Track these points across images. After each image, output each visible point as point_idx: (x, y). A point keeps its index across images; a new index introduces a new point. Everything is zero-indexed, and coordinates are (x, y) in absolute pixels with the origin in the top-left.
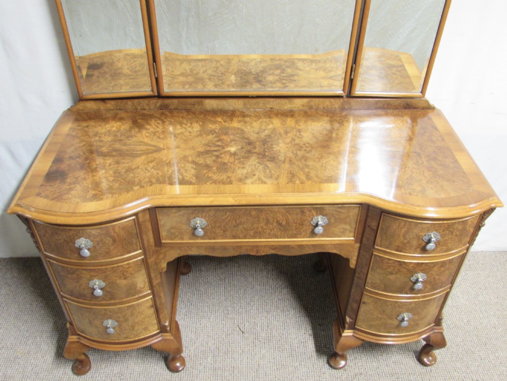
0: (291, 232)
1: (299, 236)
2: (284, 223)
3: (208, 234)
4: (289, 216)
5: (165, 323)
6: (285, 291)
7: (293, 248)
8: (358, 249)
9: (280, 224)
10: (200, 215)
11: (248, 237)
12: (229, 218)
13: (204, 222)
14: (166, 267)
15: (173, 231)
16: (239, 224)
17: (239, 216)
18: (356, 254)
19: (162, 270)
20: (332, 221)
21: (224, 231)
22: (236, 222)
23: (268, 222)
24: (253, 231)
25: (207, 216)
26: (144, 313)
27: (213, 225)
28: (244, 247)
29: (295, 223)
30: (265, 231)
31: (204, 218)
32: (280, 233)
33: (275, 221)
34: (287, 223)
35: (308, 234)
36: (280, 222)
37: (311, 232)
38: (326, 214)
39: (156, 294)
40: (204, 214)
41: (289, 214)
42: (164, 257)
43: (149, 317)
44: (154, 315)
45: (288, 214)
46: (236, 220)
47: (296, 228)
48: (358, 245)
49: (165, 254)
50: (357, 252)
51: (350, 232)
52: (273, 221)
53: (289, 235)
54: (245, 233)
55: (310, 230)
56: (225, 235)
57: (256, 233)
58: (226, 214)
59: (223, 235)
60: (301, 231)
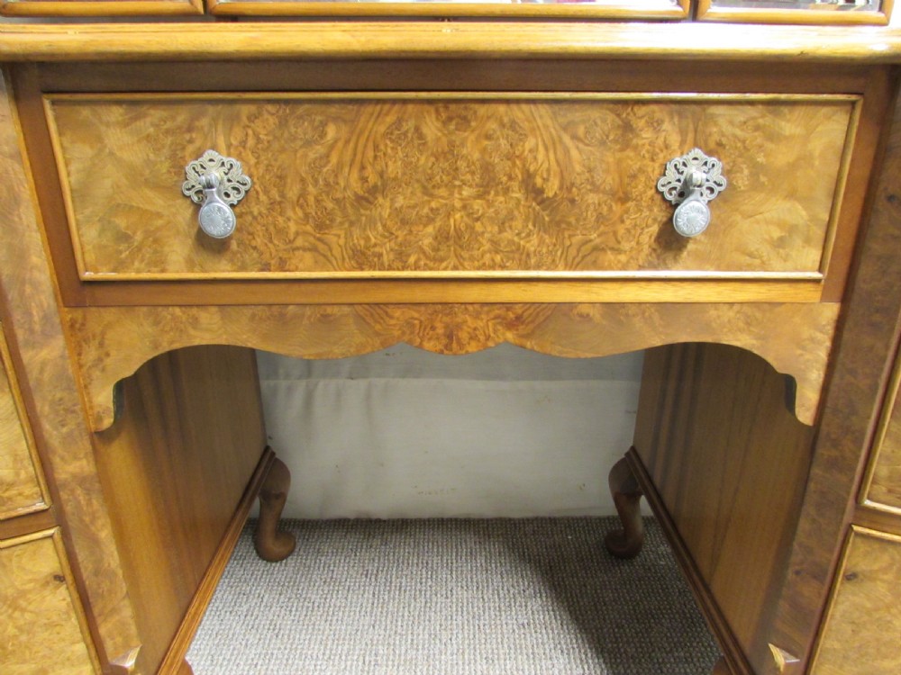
0: (578, 238)
1: (610, 256)
2: (552, 189)
3: (258, 242)
4: (574, 153)
5: (125, 657)
6: (536, 604)
7: (586, 318)
8: (830, 330)
9: (536, 193)
10: (221, 141)
11: (412, 260)
12: (334, 159)
13: (239, 173)
14: (111, 405)
15: (121, 222)
16: (374, 191)
17: (376, 148)
18: (822, 355)
19: (99, 419)
20: (742, 181)
21: (320, 227)
22: (364, 180)
23: (489, 181)
24: (430, 229)
25: (251, 142)
26: (22, 603)
27: (275, 194)
28: (397, 313)
29: (596, 189)
30: (478, 227)
31: (239, 157)
32: (535, 240)
33: (518, 173)
34: (566, 186)
35: (646, 249)
36: (539, 181)
37: (659, 239)
38: (720, 144)
39: (73, 523)
40: (238, 134)
41: (575, 137)
42: (100, 360)
43: (50, 625)
44: (74, 620)
45: (567, 139)
46: (363, 168)
47: (600, 219)
48: (831, 311)
49: (101, 345)
50: (828, 344)
51: (808, 241)
52: (510, 178)
53: (573, 252)
54: (401, 234)
55: (655, 229)
56: (321, 246)
57: (443, 237)
58: (323, 135)
59: (314, 249)
60: (621, 230)
